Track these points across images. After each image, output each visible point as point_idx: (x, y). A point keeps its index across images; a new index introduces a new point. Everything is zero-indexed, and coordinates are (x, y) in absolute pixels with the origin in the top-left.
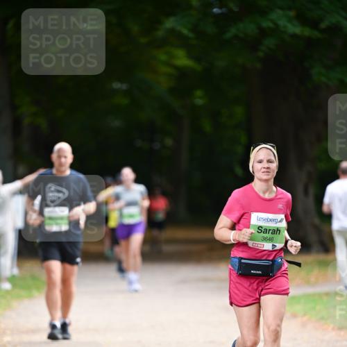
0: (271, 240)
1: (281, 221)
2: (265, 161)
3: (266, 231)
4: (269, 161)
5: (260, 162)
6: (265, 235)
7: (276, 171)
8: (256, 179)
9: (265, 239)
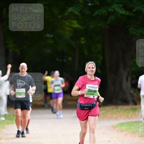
0: (93, 94)
1: (97, 88)
2: (91, 68)
3: (91, 91)
4: (93, 68)
5: (89, 68)
6: (91, 93)
7: (95, 71)
8: (87, 74)
9: (91, 94)
